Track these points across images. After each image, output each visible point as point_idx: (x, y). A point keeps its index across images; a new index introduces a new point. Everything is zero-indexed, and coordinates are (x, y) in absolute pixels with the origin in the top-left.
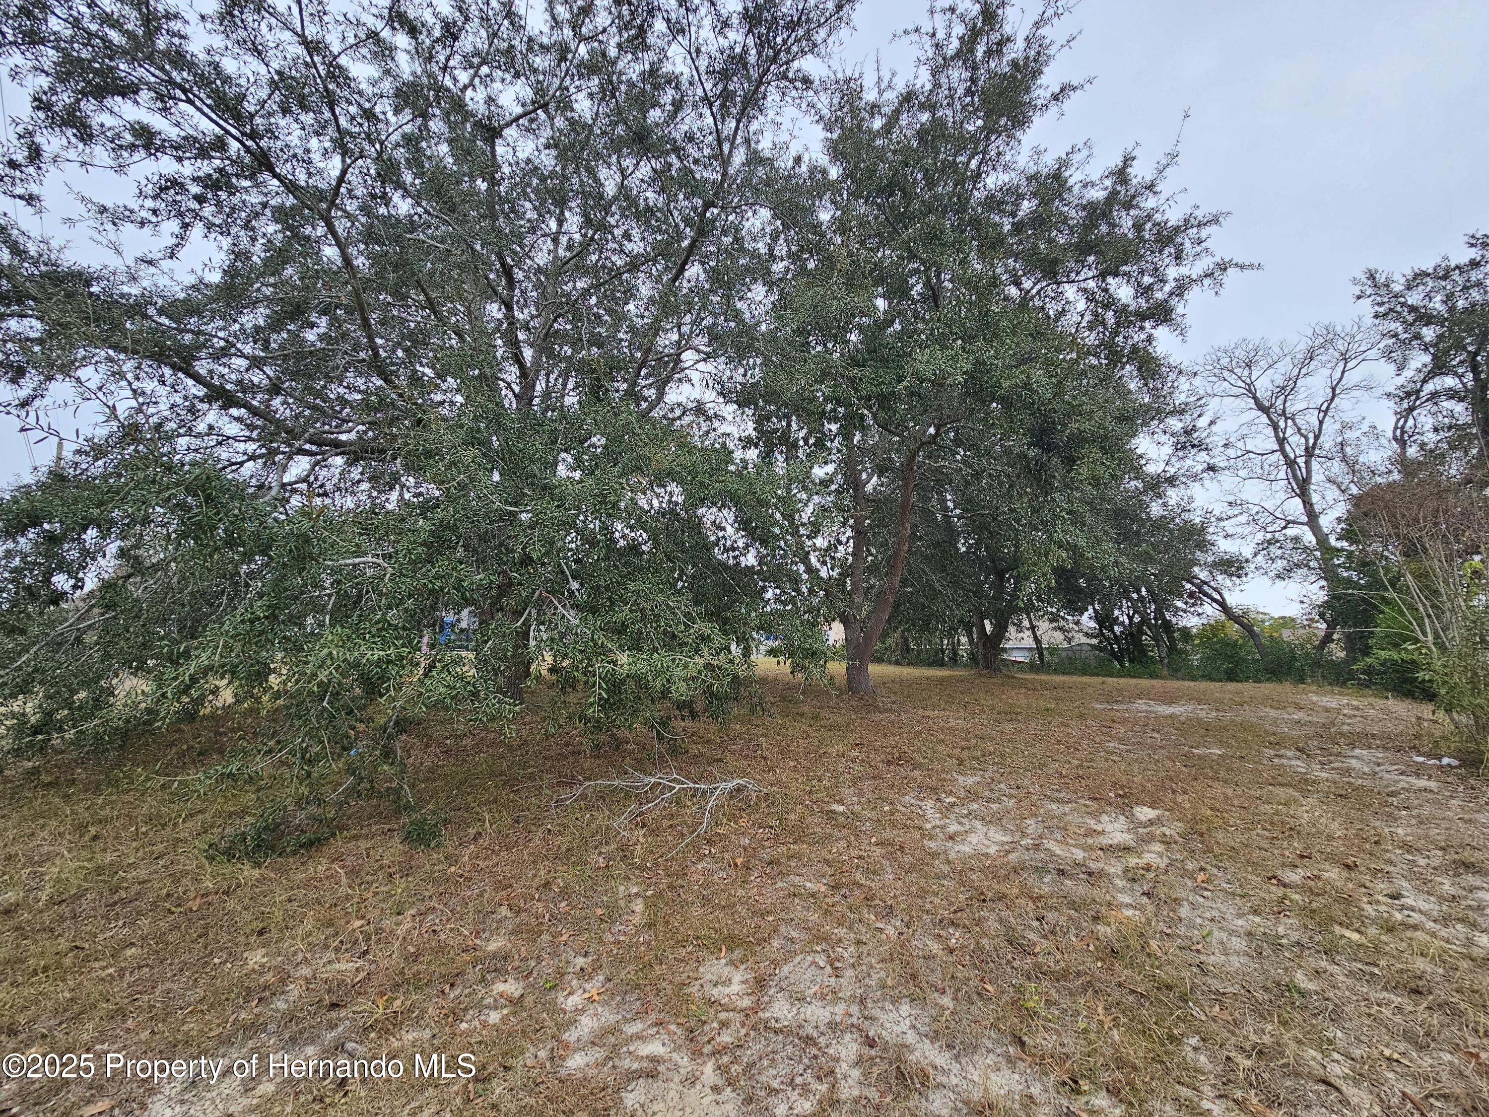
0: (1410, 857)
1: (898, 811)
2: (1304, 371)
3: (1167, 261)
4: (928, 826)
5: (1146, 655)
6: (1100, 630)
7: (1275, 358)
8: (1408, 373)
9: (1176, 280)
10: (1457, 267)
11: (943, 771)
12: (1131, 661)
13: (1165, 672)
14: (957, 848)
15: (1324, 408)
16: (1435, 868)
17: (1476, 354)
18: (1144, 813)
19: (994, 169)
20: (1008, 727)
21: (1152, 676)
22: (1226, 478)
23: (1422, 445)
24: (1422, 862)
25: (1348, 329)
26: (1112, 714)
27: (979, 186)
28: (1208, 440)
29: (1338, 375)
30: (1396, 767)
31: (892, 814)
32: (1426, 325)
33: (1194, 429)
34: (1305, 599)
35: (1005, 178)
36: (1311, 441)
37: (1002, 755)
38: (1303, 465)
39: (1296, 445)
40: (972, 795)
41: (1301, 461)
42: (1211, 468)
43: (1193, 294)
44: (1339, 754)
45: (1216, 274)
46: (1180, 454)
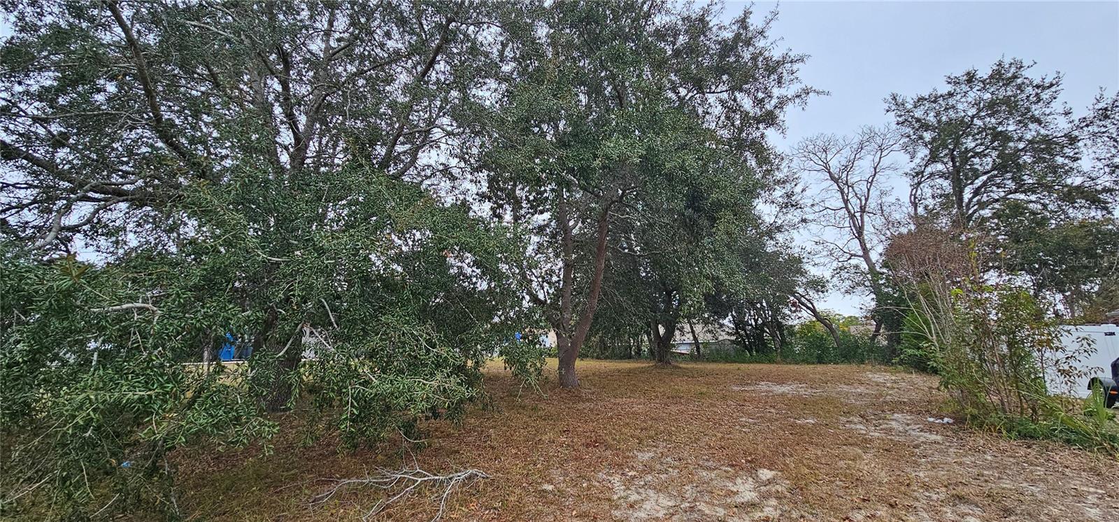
0: (927, 494)
1: (594, 486)
2: (858, 156)
3: (773, 83)
4: (615, 497)
5: (766, 347)
6: (737, 330)
7: (841, 147)
8: (917, 161)
9: (778, 98)
10: (941, 96)
11: (627, 450)
12: (756, 351)
13: (779, 359)
14: (636, 515)
15: (870, 180)
16: (942, 501)
17: (953, 150)
18: (765, 474)
19: (659, 12)
20: (674, 409)
21: (771, 361)
22: (812, 226)
23: (926, 207)
24: (935, 497)
25: (882, 131)
26: (744, 394)
27: (649, 23)
28: (801, 202)
29: (877, 160)
30: (918, 426)
31: (589, 489)
32: (926, 131)
33: (793, 193)
34: (863, 307)
35: (668, 19)
36: (863, 202)
37: (670, 434)
38: (859, 218)
39: (855, 204)
40: (648, 469)
41: (858, 215)
42: (804, 221)
43: (789, 108)
44: (885, 418)
45: (803, 96)
46: (785, 210)
